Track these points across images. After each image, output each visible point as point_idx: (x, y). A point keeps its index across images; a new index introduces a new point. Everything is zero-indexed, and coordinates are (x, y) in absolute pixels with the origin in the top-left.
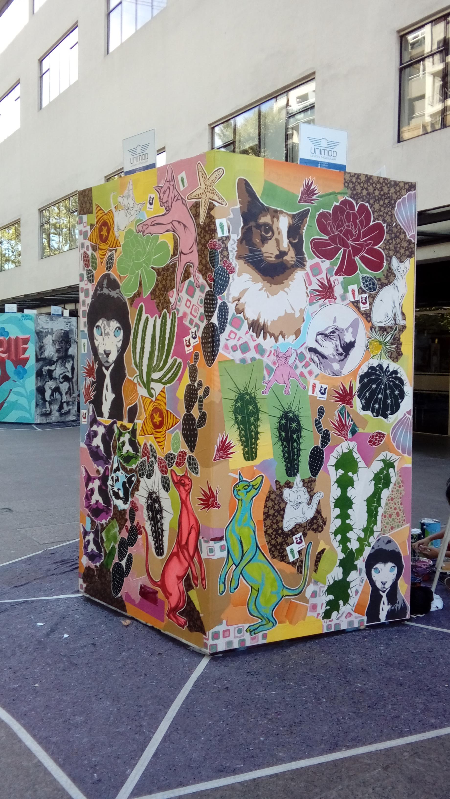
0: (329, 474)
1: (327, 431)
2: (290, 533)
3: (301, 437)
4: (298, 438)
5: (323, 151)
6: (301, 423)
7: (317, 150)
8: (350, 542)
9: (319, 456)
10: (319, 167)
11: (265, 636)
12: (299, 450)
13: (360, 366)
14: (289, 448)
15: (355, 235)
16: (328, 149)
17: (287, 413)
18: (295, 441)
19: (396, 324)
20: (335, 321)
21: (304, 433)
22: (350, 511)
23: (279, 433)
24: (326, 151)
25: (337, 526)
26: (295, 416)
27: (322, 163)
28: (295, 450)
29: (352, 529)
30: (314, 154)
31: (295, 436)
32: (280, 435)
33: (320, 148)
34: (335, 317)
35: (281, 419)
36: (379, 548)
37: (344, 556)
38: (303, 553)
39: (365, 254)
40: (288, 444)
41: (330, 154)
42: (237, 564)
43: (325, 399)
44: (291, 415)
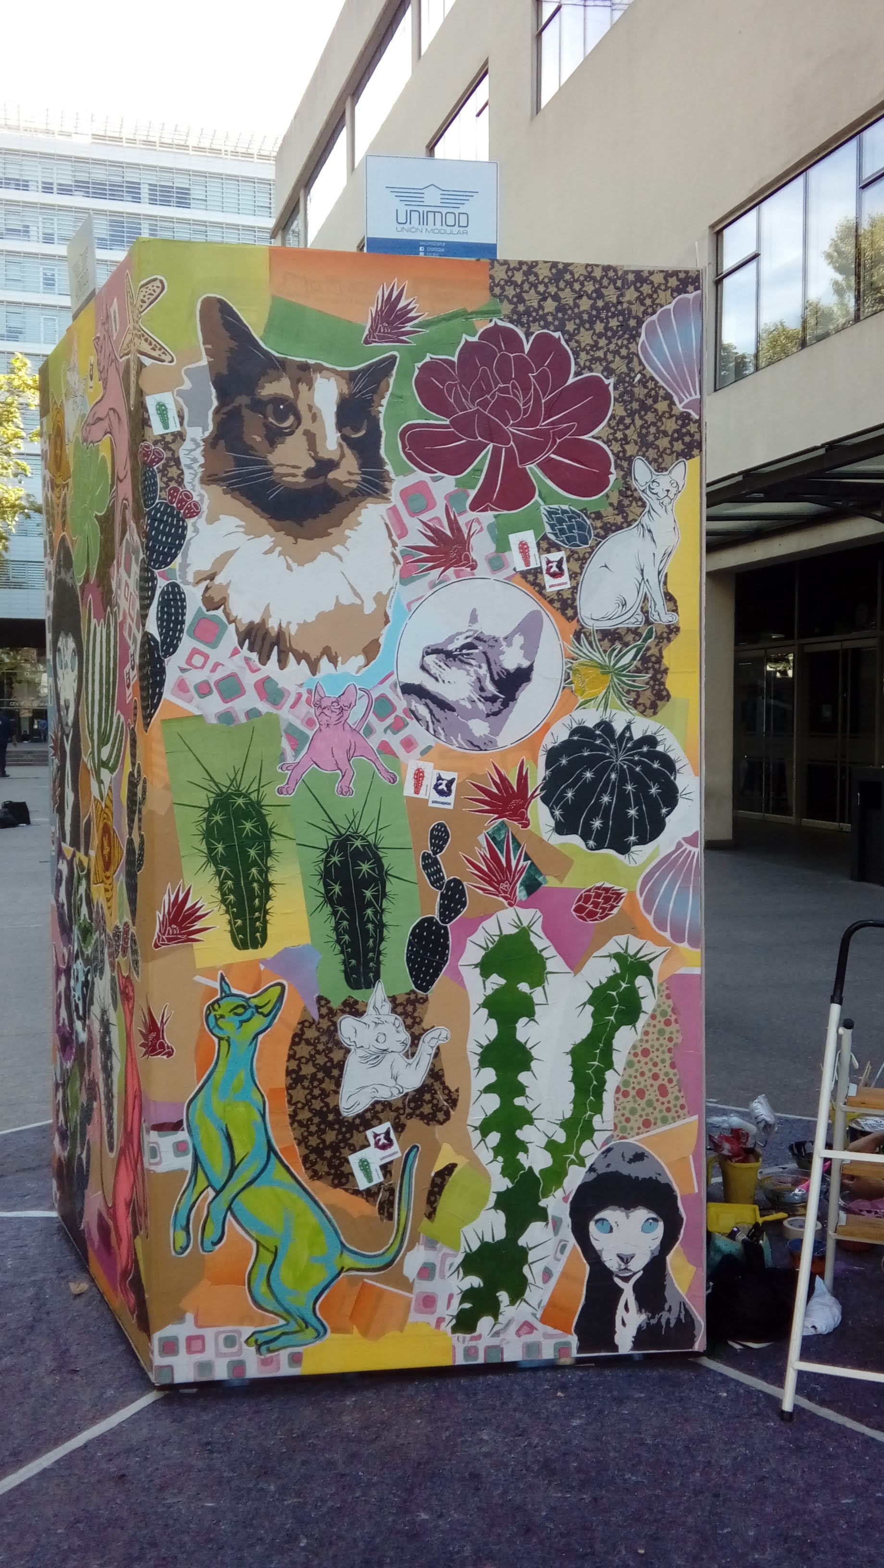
0: (464, 986)
1: (458, 883)
2: (358, 1121)
3: (384, 895)
4: (376, 897)
5: (431, 215)
6: (385, 862)
7: (415, 216)
8: (526, 1151)
9: (436, 943)
10: (422, 254)
11: (296, 1359)
12: (380, 926)
13: (546, 727)
14: (352, 922)
15: (525, 412)
16: (444, 211)
17: (348, 838)
18: (370, 904)
19: (648, 622)
20: (474, 618)
21: (391, 887)
22: (523, 1077)
23: (326, 885)
24: (438, 216)
25: (489, 1113)
26: (369, 846)
27: (429, 246)
28: (370, 926)
29: (530, 1121)
30: (407, 226)
31: (368, 894)
32: (327, 891)
33: (421, 209)
34: (474, 611)
35: (330, 852)
36: (609, 1170)
37: (510, 1186)
38: (396, 1171)
39: (553, 456)
40: (351, 911)
41: (451, 221)
42: (218, 1187)
43: (451, 807)
44: (358, 843)
